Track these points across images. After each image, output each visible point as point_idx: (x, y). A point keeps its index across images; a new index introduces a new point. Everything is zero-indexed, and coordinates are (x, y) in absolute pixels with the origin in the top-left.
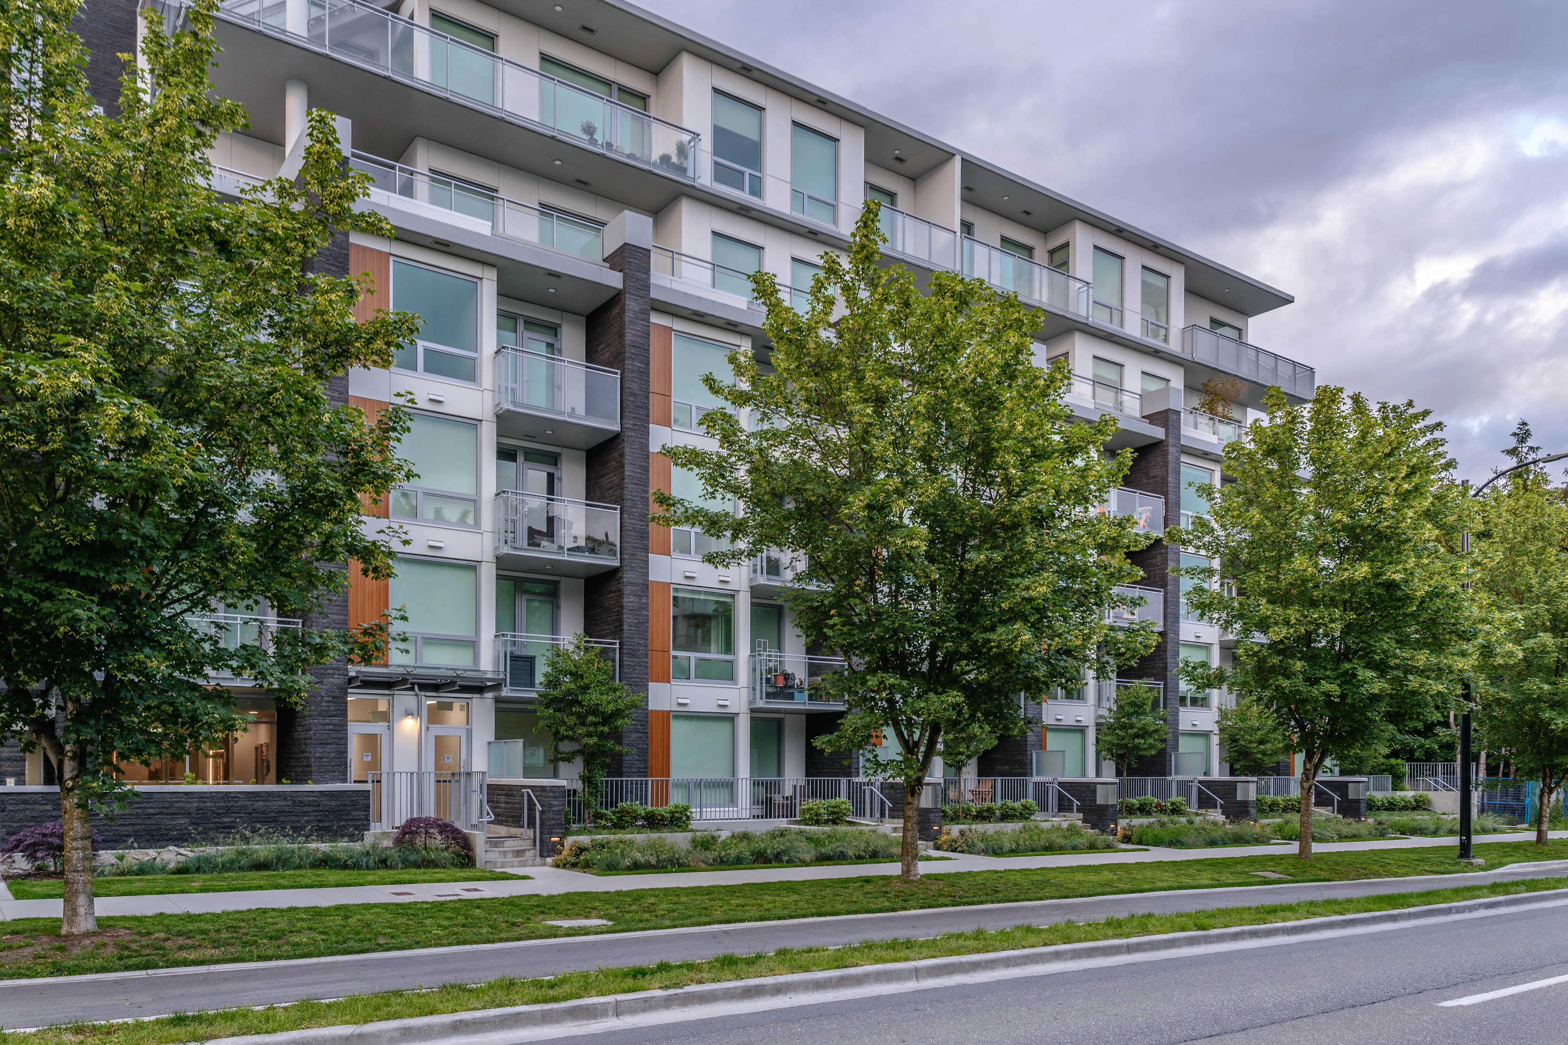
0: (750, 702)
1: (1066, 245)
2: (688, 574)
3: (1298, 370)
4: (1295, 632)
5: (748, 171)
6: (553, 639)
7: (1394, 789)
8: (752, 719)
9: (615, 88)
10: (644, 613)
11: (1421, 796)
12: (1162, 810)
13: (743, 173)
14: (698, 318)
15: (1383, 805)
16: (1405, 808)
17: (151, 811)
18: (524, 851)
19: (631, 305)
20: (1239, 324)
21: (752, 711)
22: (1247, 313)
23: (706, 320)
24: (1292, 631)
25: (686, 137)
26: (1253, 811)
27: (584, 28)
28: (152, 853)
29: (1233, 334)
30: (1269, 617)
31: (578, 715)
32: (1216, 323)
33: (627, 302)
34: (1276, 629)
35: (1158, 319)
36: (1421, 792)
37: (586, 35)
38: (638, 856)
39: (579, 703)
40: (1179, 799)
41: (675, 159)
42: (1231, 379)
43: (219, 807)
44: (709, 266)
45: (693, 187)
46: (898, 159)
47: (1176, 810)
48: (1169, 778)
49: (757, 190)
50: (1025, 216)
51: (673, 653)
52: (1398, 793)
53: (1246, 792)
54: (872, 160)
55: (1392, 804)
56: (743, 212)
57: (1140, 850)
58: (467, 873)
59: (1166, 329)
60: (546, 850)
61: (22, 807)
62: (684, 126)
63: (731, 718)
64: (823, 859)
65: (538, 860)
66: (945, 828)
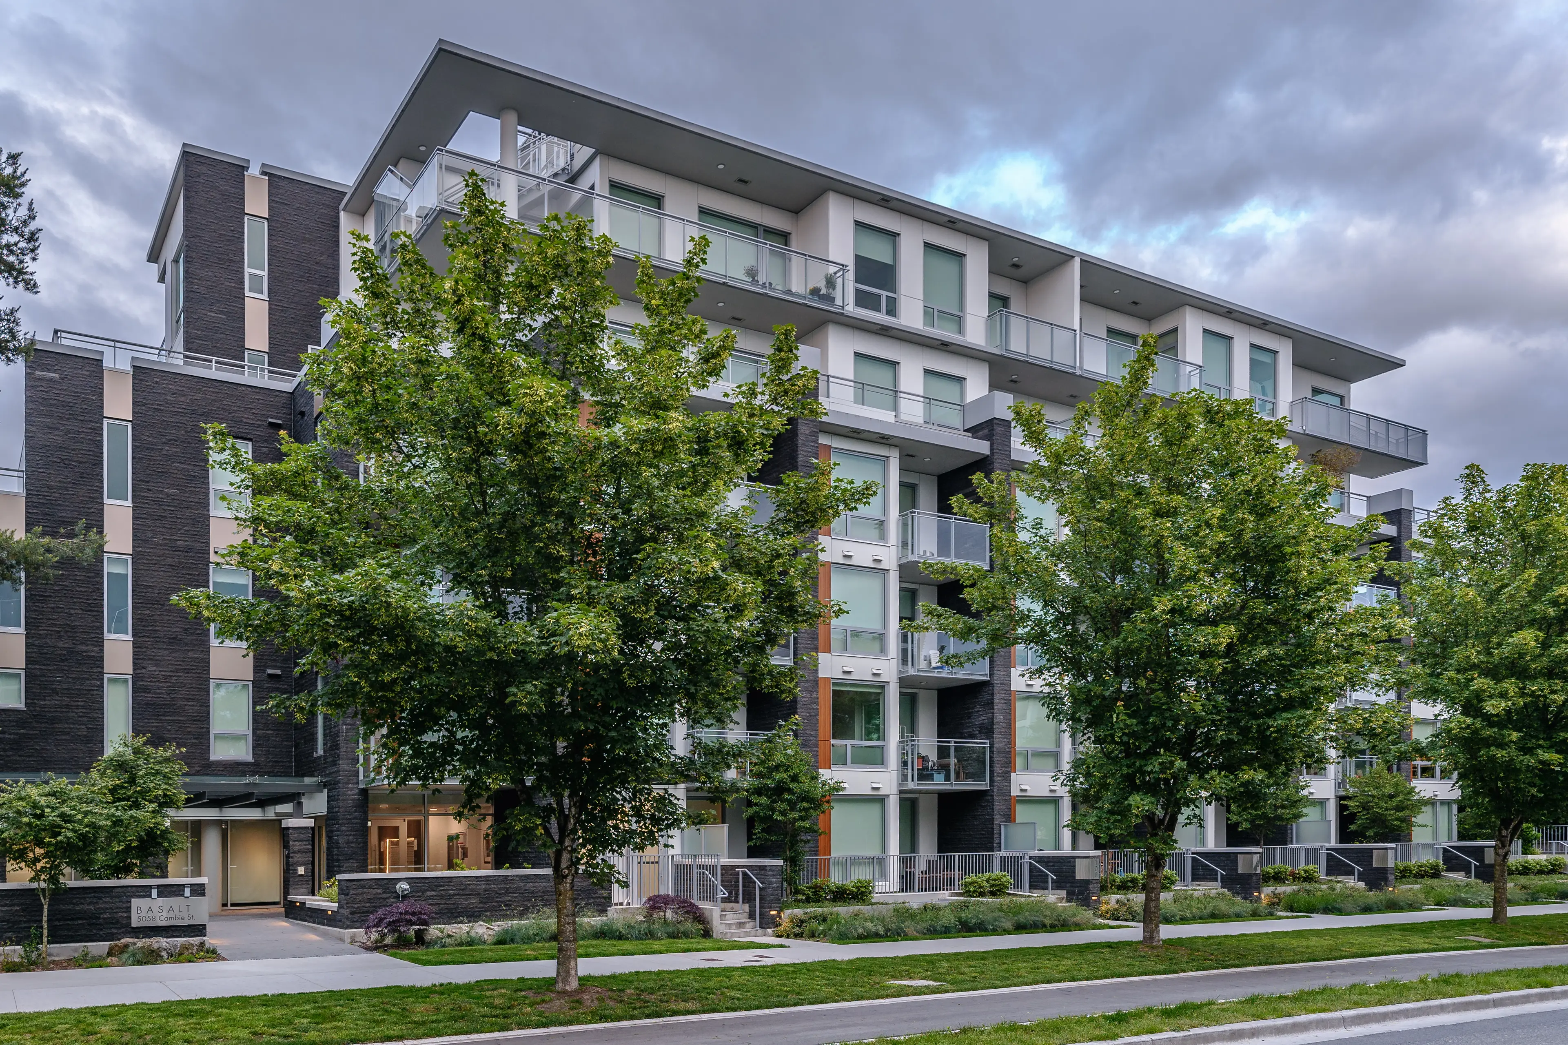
0: (900, 785)
1: (1175, 330)
2: (846, 669)
3: (1410, 433)
4: (1513, 704)
5: (884, 293)
6: (720, 733)
7: (1525, 852)
8: (901, 799)
9: (761, 230)
10: (814, 706)
11: (1556, 860)
12: (1295, 878)
13: (880, 296)
14: (855, 434)
15: (1517, 869)
16: (1541, 872)
17: (451, 892)
18: (744, 923)
19: (804, 430)
20: (1340, 392)
21: (901, 792)
22: (1349, 378)
23: (862, 436)
24: (1509, 703)
25: (832, 269)
26: (1391, 877)
27: (740, 180)
28: (465, 927)
29: (1336, 401)
30: (1484, 691)
31: (789, 802)
32: (1316, 391)
33: (800, 427)
34: (1493, 702)
35: (1264, 394)
36: (1554, 856)
37: (741, 186)
38: (870, 925)
39: (790, 791)
40: (1311, 867)
41: (824, 291)
42: (1343, 448)
43: (500, 889)
44: (852, 384)
45: (842, 314)
46: (1016, 266)
47: (1309, 878)
48: (1290, 846)
49: (892, 311)
50: (1133, 307)
51: (833, 741)
52: (1530, 857)
53: (1385, 858)
54: (994, 271)
55: (1525, 867)
56: (884, 332)
57: (1293, 917)
58: (707, 943)
59: (1274, 404)
60: (766, 922)
61: (360, 891)
62: (830, 259)
63: (881, 800)
64: (1021, 928)
65: (760, 931)
66: (1104, 898)
